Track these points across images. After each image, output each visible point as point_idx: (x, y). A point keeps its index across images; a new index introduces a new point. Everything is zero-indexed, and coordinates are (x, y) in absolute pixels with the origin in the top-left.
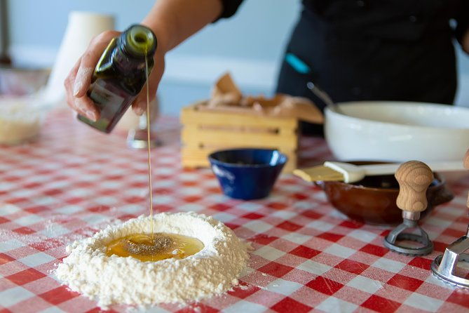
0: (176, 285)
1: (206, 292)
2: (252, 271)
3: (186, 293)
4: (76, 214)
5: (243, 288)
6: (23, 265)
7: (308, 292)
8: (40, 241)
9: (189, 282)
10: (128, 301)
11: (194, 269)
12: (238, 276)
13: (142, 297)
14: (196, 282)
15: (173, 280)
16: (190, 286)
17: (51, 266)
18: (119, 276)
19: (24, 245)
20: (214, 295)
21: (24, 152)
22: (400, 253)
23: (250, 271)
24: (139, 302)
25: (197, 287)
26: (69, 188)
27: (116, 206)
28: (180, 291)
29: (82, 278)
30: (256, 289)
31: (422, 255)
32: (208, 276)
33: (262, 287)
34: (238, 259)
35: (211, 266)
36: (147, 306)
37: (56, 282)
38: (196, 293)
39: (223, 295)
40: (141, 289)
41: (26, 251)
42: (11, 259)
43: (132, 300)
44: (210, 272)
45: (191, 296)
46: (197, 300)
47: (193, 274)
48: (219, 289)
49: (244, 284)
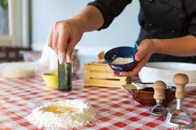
0: (66, 122)
1: (76, 125)
2: (96, 119)
3: (69, 125)
4: (40, 100)
5: (90, 124)
6: (17, 115)
7: (113, 126)
8: (25, 108)
9: (71, 121)
10: (48, 127)
11: (73, 117)
12: (90, 120)
13: (53, 125)
14: (73, 121)
15: (64, 120)
16: (71, 122)
17: (26, 116)
18: (47, 118)
19: (19, 109)
20: (79, 126)
21: (28, 81)
22: (155, 116)
23: (95, 119)
24: (52, 127)
25: (73, 123)
26: (40, 92)
27: (55, 98)
28: (67, 124)
29: (35, 119)
30: (95, 125)
31: (163, 116)
32: (78, 120)
33: (97, 124)
34: (91, 115)
35: (80, 116)
36: (55, 128)
37: (26, 120)
38: (73, 125)
39: (82, 126)
40: (53, 123)
41: (19, 111)
42: (13, 113)
43: (50, 126)
44: (79, 118)
45: (71, 126)
46: (72, 127)
47: (72, 118)
48: (81, 124)
49: (92, 123)
